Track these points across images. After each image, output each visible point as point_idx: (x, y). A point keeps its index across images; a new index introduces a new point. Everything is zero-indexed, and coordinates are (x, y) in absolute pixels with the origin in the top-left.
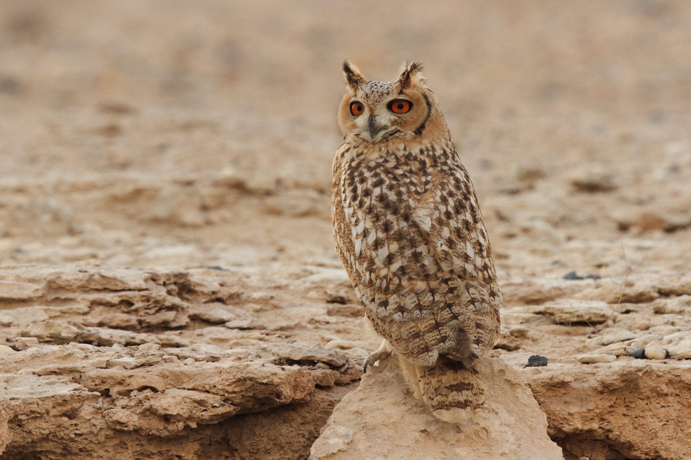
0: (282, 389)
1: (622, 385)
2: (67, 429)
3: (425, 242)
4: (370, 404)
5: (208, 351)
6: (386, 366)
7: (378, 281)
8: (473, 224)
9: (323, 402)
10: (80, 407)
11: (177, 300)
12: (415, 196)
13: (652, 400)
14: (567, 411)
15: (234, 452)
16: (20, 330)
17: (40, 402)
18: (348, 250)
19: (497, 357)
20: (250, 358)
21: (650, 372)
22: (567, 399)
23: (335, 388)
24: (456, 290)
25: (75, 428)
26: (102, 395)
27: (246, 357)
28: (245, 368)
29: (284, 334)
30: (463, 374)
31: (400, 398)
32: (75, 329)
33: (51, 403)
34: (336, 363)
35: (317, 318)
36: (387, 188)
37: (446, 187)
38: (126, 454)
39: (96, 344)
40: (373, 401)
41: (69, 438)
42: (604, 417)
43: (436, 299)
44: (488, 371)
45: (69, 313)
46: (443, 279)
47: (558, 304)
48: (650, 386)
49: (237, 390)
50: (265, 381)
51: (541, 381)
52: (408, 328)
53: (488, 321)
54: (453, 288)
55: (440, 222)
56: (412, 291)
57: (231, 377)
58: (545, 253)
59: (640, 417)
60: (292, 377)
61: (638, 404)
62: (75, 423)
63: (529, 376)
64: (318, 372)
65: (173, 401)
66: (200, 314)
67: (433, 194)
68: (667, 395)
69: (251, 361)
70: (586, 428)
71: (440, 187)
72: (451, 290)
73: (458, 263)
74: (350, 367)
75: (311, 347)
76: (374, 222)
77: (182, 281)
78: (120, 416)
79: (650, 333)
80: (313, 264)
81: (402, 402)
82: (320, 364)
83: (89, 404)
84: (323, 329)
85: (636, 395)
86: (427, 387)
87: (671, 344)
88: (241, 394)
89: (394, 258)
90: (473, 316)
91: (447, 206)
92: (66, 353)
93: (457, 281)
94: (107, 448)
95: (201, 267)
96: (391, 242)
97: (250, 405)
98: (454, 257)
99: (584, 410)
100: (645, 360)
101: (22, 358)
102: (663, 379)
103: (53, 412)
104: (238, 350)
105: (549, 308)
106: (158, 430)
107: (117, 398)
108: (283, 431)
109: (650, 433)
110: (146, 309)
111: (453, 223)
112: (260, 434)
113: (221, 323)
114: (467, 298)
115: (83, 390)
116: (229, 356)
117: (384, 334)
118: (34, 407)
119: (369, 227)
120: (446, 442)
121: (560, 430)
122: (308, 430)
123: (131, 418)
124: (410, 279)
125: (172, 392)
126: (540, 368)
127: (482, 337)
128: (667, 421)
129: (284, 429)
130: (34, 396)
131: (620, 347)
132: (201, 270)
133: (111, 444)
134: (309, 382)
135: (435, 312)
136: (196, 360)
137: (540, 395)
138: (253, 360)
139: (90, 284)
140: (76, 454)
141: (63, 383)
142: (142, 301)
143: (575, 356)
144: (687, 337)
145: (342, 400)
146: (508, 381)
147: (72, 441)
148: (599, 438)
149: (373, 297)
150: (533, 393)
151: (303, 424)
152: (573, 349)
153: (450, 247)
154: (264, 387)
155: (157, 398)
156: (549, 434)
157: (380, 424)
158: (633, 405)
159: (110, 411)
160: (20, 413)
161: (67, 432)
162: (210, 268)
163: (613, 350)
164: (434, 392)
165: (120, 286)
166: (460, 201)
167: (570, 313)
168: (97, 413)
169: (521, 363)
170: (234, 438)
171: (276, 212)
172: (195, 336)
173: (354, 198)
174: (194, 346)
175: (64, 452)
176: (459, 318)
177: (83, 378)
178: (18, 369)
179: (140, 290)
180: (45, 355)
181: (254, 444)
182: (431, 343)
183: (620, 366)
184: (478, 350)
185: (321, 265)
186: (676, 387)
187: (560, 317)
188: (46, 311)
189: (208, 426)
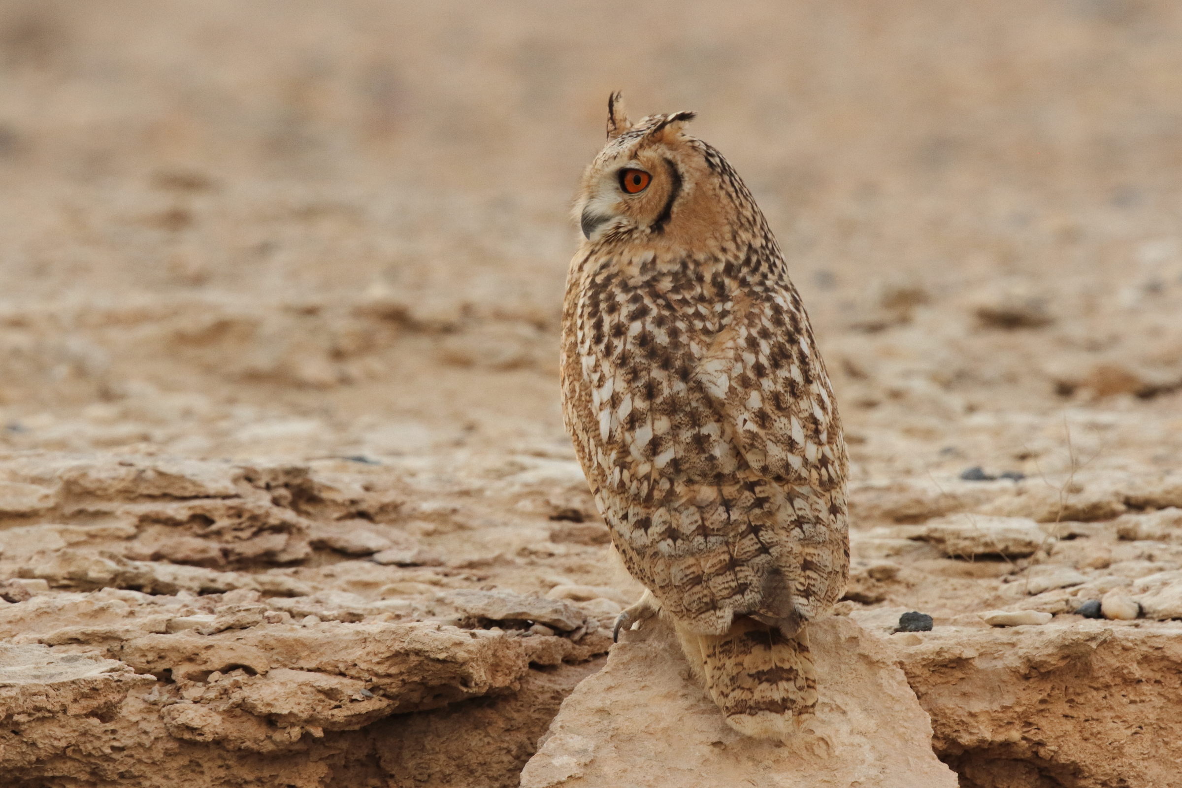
0: (471, 670)
1: (1062, 664)
2: (99, 738)
3: (717, 417)
4: (624, 696)
5: (344, 604)
6: (652, 631)
7: (635, 483)
8: (804, 386)
9: (542, 693)
10: (120, 701)
11: (289, 515)
12: (703, 337)
13: (1113, 690)
14: (967, 709)
15: (388, 779)
16: (15, 567)
17: (52, 692)
18: (586, 430)
19: (846, 615)
20: (416, 615)
21: (1111, 642)
22: (966, 688)
23: (564, 668)
24: (767, 502)
25: (112, 737)
26: (159, 680)
27: (409, 615)
28: (407, 634)
29: (474, 575)
30: (780, 651)
31: (677, 685)
32: (112, 565)
33: (71, 693)
34: (566, 625)
35: (532, 547)
36: (652, 322)
37: (757, 321)
38: (201, 782)
39: (149, 590)
40: (629, 692)
41: (100, 754)
42: (1031, 720)
43: (733, 518)
44: (830, 638)
45: (103, 537)
46: (746, 483)
47: (951, 523)
48: (1110, 666)
49: (393, 670)
50: (442, 656)
51: (921, 657)
52: (683, 567)
53: (825, 557)
54: (763, 498)
55: (745, 382)
56: (692, 502)
57: (383, 649)
58: (928, 434)
59: (1093, 719)
60: (489, 649)
61: (1090, 697)
62: (113, 727)
63: (900, 647)
64: (535, 640)
65: (282, 691)
66: (330, 539)
67: (734, 333)
68: (1139, 681)
69: (418, 621)
70: (1000, 738)
71: (746, 321)
72: (760, 502)
73: (776, 452)
74: (590, 631)
75: (522, 597)
76: (629, 382)
77: (298, 481)
78: (190, 716)
79: (1111, 574)
80: (526, 452)
81: (680, 693)
82: (537, 627)
83: (137, 695)
84: (543, 565)
85: (1086, 682)
86: (717, 673)
87: (1147, 593)
88: (401, 678)
89: (660, 444)
90: (797, 548)
91: (757, 353)
92: (96, 607)
93: (771, 487)
94: (167, 773)
95: (331, 457)
96: (658, 416)
97: (415, 697)
98: (769, 443)
99: (996, 707)
100: (1101, 621)
101: (20, 614)
102: (1133, 654)
103: (74, 709)
104: (395, 601)
105: (936, 530)
106: (256, 740)
107: (185, 685)
108: (473, 744)
109: (1110, 748)
110: (235, 530)
111: (767, 384)
112: (433, 749)
113: (366, 554)
114: (790, 516)
115: (126, 672)
116: (379, 612)
117: (642, 576)
118: (41, 701)
119: (621, 390)
120: (757, 762)
121: (954, 743)
122: (516, 742)
123: (209, 720)
124: (690, 482)
125: (282, 674)
126: (920, 634)
127: (814, 586)
128: (1141, 727)
129: (475, 740)
130: (42, 682)
131: (1059, 598)
132: (330, 463)
133: (175, 765)
134: (518, 657)
135: (731, 540)
136: (323, 619)
137: (919, 682)
138: (422, 619)
139: (138, 486)
140: (114, 782)
141: (91, 658)
142: (229, 516)
143: (980, 613)
144: (1176, 581)
145: (576, 689)
146: (864, 657)
147: (106, 761)
148: (1023, 757)
149: (624, 512)
150: (908, 678)
151: (508, 730)
152: (977, 601)
153: (763, 426)
154: (440, 666)
155: (255, 686)
156: (934, 748)
157: (642, 731)
158: (1081, 699)
159: (172, 707)
160: (17, 711)
161: (97, 744)
162: (347, 459)
163: (1046, 604)
164: (729, 683)
165: (190, 491)
166: (781, 346)
167: (973, 539)
168: (150, 711)
169: (887, 625)
170: (387, 755)
171: (462, 362)
172: (320, 578)
173: (598, 340)
174: (319, 595)
175: (93, 780)
176: (771, 551)
177: (127, 650)
178: (13, 633)
179: (226, 497)
180: (60, 610)
181: (424, 765)
182: (720, 593)
183: (1058, 631)
184: (808, 608)
185: (540, 455)
186: (1155, 667)
187: (954, 545)
188: (61, 533)
189: (342, 734)
